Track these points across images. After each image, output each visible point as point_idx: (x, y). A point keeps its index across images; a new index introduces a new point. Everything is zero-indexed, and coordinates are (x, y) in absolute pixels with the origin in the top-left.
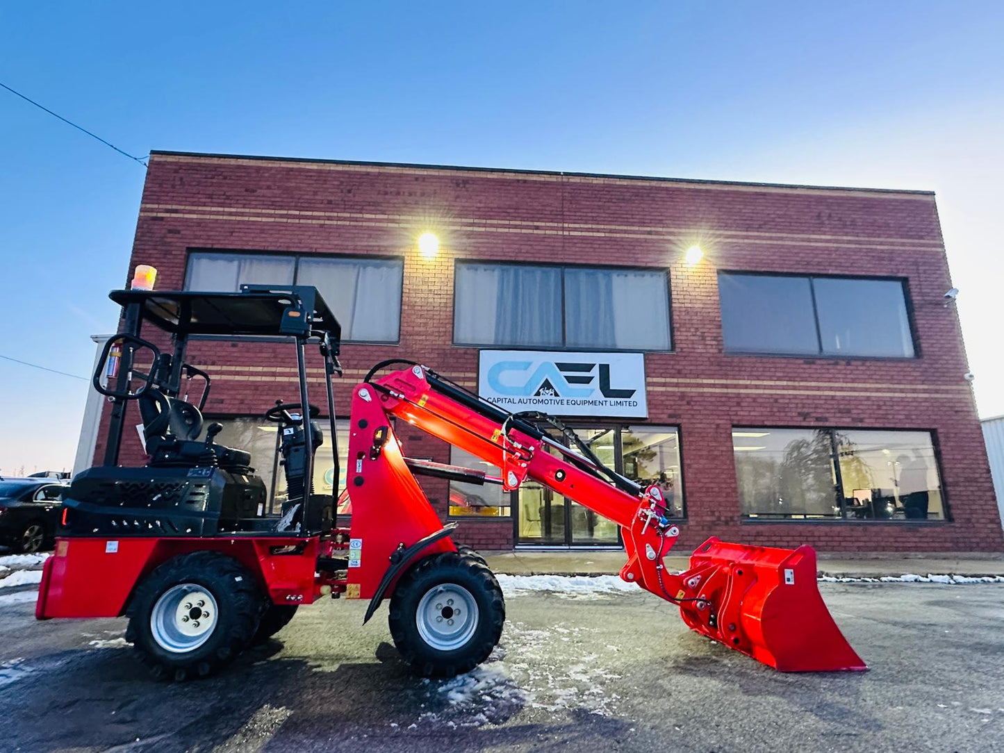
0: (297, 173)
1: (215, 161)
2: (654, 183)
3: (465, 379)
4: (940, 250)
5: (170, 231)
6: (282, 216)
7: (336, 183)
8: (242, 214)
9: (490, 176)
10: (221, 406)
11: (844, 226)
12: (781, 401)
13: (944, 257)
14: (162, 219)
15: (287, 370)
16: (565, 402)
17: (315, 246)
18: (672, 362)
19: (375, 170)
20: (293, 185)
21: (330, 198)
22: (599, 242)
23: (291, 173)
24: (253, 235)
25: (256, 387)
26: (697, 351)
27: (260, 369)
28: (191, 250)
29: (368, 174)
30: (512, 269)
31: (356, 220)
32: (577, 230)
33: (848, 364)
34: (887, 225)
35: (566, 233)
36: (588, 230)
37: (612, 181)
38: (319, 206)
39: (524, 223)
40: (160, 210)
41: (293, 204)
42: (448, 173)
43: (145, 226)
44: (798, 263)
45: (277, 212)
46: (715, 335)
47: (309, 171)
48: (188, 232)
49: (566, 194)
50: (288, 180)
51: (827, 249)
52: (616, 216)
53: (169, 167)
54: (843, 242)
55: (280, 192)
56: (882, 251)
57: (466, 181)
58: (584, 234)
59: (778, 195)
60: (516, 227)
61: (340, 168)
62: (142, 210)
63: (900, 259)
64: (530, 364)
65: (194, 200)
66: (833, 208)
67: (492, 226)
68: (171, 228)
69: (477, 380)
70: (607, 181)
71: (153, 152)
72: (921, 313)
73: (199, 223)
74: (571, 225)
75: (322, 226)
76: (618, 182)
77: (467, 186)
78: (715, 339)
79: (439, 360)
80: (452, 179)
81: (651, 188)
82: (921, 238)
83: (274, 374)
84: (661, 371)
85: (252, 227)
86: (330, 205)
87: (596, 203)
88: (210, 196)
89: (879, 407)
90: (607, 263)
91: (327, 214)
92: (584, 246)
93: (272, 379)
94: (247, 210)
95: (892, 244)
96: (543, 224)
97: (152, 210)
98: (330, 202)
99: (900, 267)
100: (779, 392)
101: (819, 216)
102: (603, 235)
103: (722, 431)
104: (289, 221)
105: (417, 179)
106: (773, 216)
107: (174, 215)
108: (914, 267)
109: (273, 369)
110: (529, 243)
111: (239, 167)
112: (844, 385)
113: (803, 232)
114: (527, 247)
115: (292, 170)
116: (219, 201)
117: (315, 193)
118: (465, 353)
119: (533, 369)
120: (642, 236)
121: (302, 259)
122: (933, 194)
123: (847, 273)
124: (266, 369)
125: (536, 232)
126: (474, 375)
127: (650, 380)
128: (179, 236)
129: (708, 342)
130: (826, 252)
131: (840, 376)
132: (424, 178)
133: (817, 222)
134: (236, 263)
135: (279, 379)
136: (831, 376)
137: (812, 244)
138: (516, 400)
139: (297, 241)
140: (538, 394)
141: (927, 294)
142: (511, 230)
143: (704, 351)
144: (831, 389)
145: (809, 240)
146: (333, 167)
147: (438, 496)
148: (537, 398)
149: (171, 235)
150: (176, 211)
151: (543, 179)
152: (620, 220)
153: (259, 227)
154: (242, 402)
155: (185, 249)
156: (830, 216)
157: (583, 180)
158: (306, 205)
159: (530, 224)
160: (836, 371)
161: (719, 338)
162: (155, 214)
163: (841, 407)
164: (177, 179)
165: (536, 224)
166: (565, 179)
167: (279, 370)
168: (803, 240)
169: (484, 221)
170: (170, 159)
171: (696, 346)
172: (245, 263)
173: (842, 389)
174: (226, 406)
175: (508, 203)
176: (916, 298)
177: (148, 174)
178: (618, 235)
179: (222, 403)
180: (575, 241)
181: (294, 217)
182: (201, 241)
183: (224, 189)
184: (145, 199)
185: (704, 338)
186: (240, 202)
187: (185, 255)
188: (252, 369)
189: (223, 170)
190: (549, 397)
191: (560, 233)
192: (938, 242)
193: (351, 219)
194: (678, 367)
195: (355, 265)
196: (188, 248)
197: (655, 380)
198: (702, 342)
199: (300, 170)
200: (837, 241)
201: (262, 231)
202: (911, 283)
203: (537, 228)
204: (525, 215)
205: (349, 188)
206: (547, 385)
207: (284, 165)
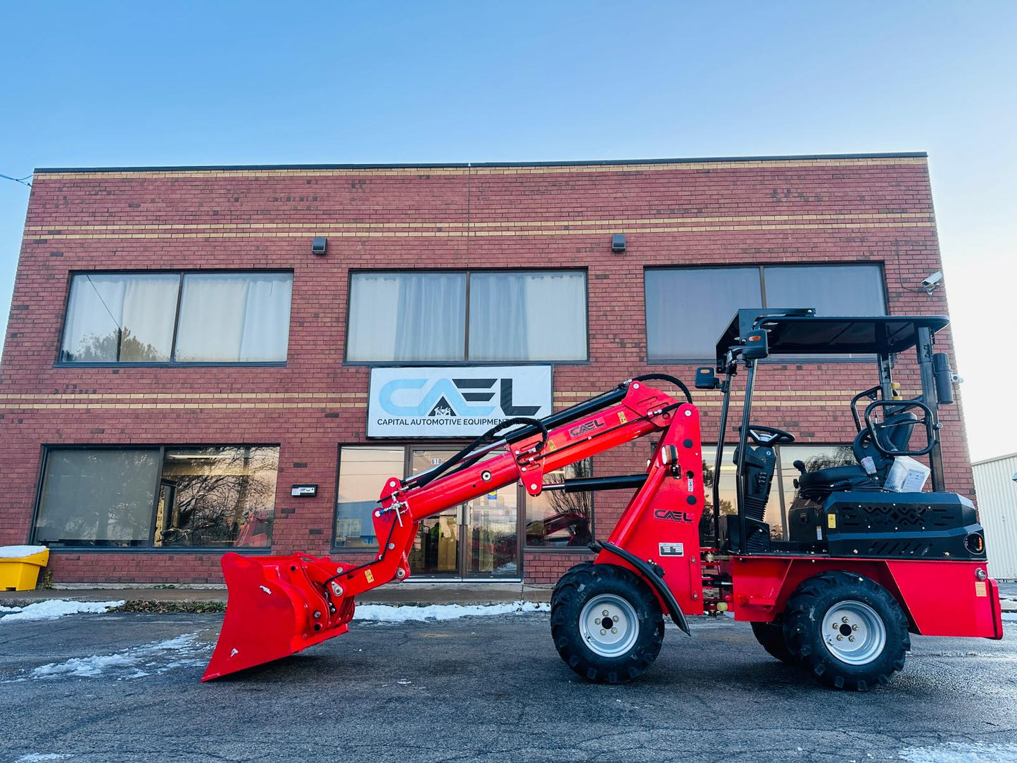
0: (182, 184)
1: (99, 176)
2: (574, 170)
3: (356, 400)
4: (929, 224)
5: (53, 254)
6: (165, 231)
7: (222, 191)
8: (125, 232)
9: (389, 173)
10: (100, 436)
11: (806, 204)
12: (712, 414)
13: (933, 233)
14: (45, 241)
15: (169, 396)
16: (462, 422)
17: (199, 262)
18: (585, 374)
19: (264, 174)
20: (178, 196)
21: (216, 209)
22: (508, 242)
23: (176, 183)
24: (135, 254)
25: (136, 415)
26: (613, 360)
27: (141, 396)
28: (73, 273)
29: (257, 179)
30: (414, 277)
31: (243, 231)
32: (484, 229)
33: (799, 368)
34: (862, 199)
35: (472, 234)
36: (495, 229)
37: (525, 171)
38: (205, 218)
39: (425, 225)
40: (44, 231)
41: (178, 218)
42: (343, 173)
43: (29, 250)
44: (745, 251)
45: (161, 227)
46: (636, 341)
47: (196, 179)
48: (71, 254)
49: (474, 189)
50: (174, 192)
51: (783, 232)
52: (528, 210)
53: (53, 185)
54: (803, 222)
55: (164, 205)
56: (852, 230)
57: (362, 181)
58: (491, 233)
59: (724, 170)
60: (416, 230)
61: (227, 174)
62: (26, 233)
63: (874, 239)
64: (426, 381)
65: (76, 219)
66: (792, 182)
67: (389, 230)
68: (54, 250)
69: (367, 400)
70: (520, 171)
71: (37, 171)
72: (897, 304)
73: (82, 244)
74: (477, 225)
75: (207, 240)
76: (534, 171)
77: (364, 186)
78: (637, 345)
79: (329, 380)
80: (347, 178)
81: (571, 175)
82: (904, 211)
83: (155, 401)
84: (572, 384)
85: (135, 245)
86: (216, 216)
87: (507, 198)
88: (93, 214)
89: (835, 419)
90: (516, 265)
91: (213, 226)
92: (491, 247)
93: (153, 406)
94: (131, 227)
95: (865, 221)
96: (447, 225)
97: (35, 233)
98: (216, 213)
99: (874, 248)
100: (709, 404)
101: (775, 191)
102: (513, 233)
103: (639, 449)
104: (174, 236)
105: (309, 182)
106: (716, 197)
107: (57, 237)
108: (894, 248)
109: (154, 396)
110: (430, 247)
111: (123, 181)
112: (793, 393)
113: (753, 214)
114: (426, 252)
115: (177, 180)
116: (102, 219)
117: (201, 205)
118: (357, 372)
119: (428, 387)
120: (558, 232)
121: (188, 276)
122: (924, 155)
123: (804, 259)
124: (147, 396)
125: (438, 234)
126: (365, 395)
127: (558, 394)
128: (62, 258)
129: (627, 350)
130: (781, 236)
131: (788, 383)
132: (316, 180)
133: (771, 200)
134: (121, 284)
135: (160, 406)
136: (777, 383)
137: (764, 227)
138: (409, 422)
139: (180, 258)
140: (433, 413)
141: (906, 281)
142: (411, 234)
143: (623, 359)
144: (775, 399)
145: (760, 223)
146: (220, 174)
147: (322, 526)
148: (432, 418)
149: (54, 258)
150: (59, 232)
151: (448, 173)
152: (533, 215)
153: (143, 244)
154: (123, 431)
155: (67, 272)
156: (789, 191)
157: (494, 171)
158: (191, 218)
159: (433, 225)
160: (783, 378)
161: (642, 345)
162: (38, 237)
163: (788, 419)
164: (61, 198)
165: (438, 225)
166: (473, 171)
167: (160, 396)
168: (752, 223)
169: (381, 225)
170: (55, 177)
171: (613, 355)
172: (131, 284)
173: (789, 398)
174: (107, 436)
175: (407, 203)
176: (892, 286)
177: (33, 194)
178: (531, 233)
179: (103, 433)
180: (482, 242)
181: (178, 231)
182: (84, 263)
183: (107, 205)
184: (29, 221)
185: (623, 345)
186: (122, 219)
187: (68, 279)
188: (133, 396)
189: (106, 185)
190: (444, 417)
191: (465, 234)
192: (927, 215)
193: (237, 230)
194: (592, 379)
195: (245, 280)
196: (71, 271)
197: (564, 394)
198: (621, 350)
199: (185, 180)
200: (795, 222)
201: (146, 249)
202: (887, 267)
203: (440, 230)
204: (427, 216)
205: (236, 196)
206: (443, 404)
207: (169, 175)
